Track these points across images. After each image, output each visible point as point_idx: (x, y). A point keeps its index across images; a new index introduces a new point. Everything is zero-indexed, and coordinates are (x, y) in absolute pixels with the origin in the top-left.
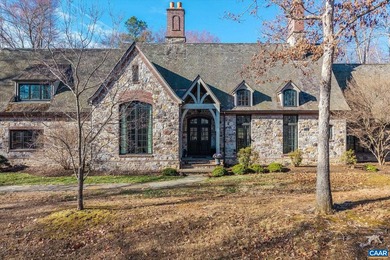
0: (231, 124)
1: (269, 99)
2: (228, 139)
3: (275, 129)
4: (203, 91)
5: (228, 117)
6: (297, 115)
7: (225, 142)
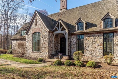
0: (74, 39)
1: (96, 26)
2: (72, 47)
3: (98, 42)
4: (61, 25)
5: (73, 36)
6: (113, 33)
7: (71, 48)
